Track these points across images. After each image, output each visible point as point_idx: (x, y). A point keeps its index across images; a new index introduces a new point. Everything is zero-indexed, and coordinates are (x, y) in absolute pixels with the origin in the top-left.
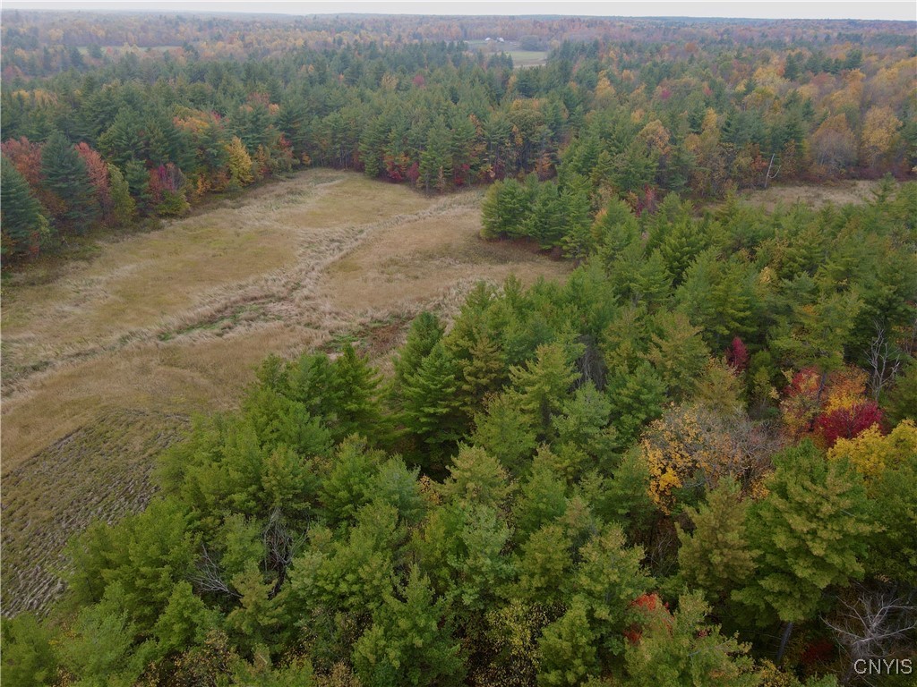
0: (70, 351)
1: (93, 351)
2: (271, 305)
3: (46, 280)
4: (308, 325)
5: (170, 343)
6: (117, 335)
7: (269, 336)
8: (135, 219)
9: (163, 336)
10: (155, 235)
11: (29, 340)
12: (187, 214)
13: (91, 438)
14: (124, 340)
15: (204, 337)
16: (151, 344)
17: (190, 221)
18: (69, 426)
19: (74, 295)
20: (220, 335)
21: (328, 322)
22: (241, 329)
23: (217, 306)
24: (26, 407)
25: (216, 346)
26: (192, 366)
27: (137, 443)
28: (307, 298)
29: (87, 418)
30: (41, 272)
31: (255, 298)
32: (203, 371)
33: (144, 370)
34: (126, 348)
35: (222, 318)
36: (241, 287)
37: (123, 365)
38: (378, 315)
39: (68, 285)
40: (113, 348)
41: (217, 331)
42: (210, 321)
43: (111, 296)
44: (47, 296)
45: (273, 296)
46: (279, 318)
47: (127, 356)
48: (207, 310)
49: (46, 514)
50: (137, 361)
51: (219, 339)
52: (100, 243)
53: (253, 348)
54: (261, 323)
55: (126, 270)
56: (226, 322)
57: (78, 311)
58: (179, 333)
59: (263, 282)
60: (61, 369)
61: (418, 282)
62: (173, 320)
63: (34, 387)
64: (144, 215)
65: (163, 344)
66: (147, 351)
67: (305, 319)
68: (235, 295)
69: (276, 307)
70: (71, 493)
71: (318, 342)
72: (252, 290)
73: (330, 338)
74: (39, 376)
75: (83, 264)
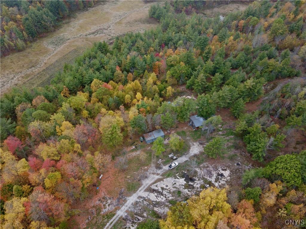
0: (73, 37)
1: (76, 37)
2: (104, 31)
3: (68, 23)
4: (109, 35)
5: (87, 37)
6: (79, 35)
7: (102, 37)
8: (83, 8)
9: (86, 36)
10: (87, 12)
11: (67, 35)
12: (93, 7)
13: (76, 51)
14: (80, 36)
15: (92, 36)
16: (84, 37)
17: (93, 9)
18: (73, 49)
19: (72, 26)
20: (95, 36)
21: (112, 35)
22: (98, 35)
23: (95, 30)
24: (68, 45)
25: (93, 38)
26: (89, 41)
27: (81, 52)
28: (110, 30)
29: (75, 48)
30: (67, 21)
31: (101, 29)
32: (91, 42)
33: (83, 41)
34: (81, 37)
35: (96, 33)
36: (100, 26)
37: (80, 40)
38: (121, 34)
39: (72, 24)
40: (79, 37)
41: (94, 35)
42: (93, 33)
43: (79, 27)
44: (69, 26)
45: (105, 29)
46: (105, 33)
47: (81, 39)
48: (93, 31)
49: (71, 59)
50: (82, 39)
51: (94, 37)
52: (77, 14)
53: (99, 39)
54: (101, 34)
55: (81, 21)
56: (96, 34)
57: (74, 30)
58: (89, 35)
59: (104, 26)
60: (72, 40)
61: (131, 27)
62: (87, 33)
63: (68, 42)
64: (85, 7)
65: (86, 37)
66: (83, 38)
67: (109, 34)
68: (99, 28)
69: (105, 31)
70: (74, 57)
71: (109, 39)
72: (102, 27)
73: (111, 38)
74: (69, 41)
75: (74, 19)
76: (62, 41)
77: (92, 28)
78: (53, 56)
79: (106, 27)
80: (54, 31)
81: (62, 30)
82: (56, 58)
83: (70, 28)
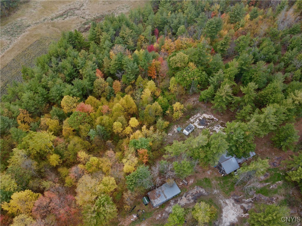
0: (34, 22)
1: (38, 23)
2: (76, 11)
4: (82, 18)
5: (53, 21)
6: (43, 19)
7: (73, 20)
9: (52, 19)
11: (26, 19)
13: (39, 43)
14: (44, 20)
15: (60, 20)
16: (49, 21)
18: (35, 40)
19: (33, 7)
20: (64, 19)
21: (87, 17)
22: (68, 18)
23: (64, 11)
24: (27, 35)
25: (62, 23)
26: (57, 27)
27: (47, 44)
28: (84, 9)
29: (38, 38)
31: (72, 9)
32: (59, 29)
33: (48, 28)
34: (45, 22)
35: (65, 15)
36: (70, 5)
37: (44, 26)
38: (98, 15)
40: (42, 22)
41: (63, 18)
42: (62, 15)
43: (41, 7)
44: (28, 7)
45: (76, 8)
46: (77, 15)
47: (45, 24)
48: (61, 12)
49: (33, 55)
50: (47, 25)
51: (63, 21)
53: (70, 23)
54: (72, 17)
56: (65, 16)
57: (35, 12)
58: (55, 18)
59: (74, 4)
60: (33, 27)
61: (111, 5)
62: (54, 15)
63: (28, 31)
65: (52, 21)
66: (49, 23)
67: (82, 16)
68: (68, 8)
69: (77, 12)
70: (37, 52)
71: (83, 23)
72: (72, 7)
73: (86, 21)
74: (29, 28)
76: (21, 28)
77: (59, 9)
78: (8, 52)
79: (78, 6)
80: (9, 15)
81: (19, 12)
82: (13, 55)
83: (30, 10)
